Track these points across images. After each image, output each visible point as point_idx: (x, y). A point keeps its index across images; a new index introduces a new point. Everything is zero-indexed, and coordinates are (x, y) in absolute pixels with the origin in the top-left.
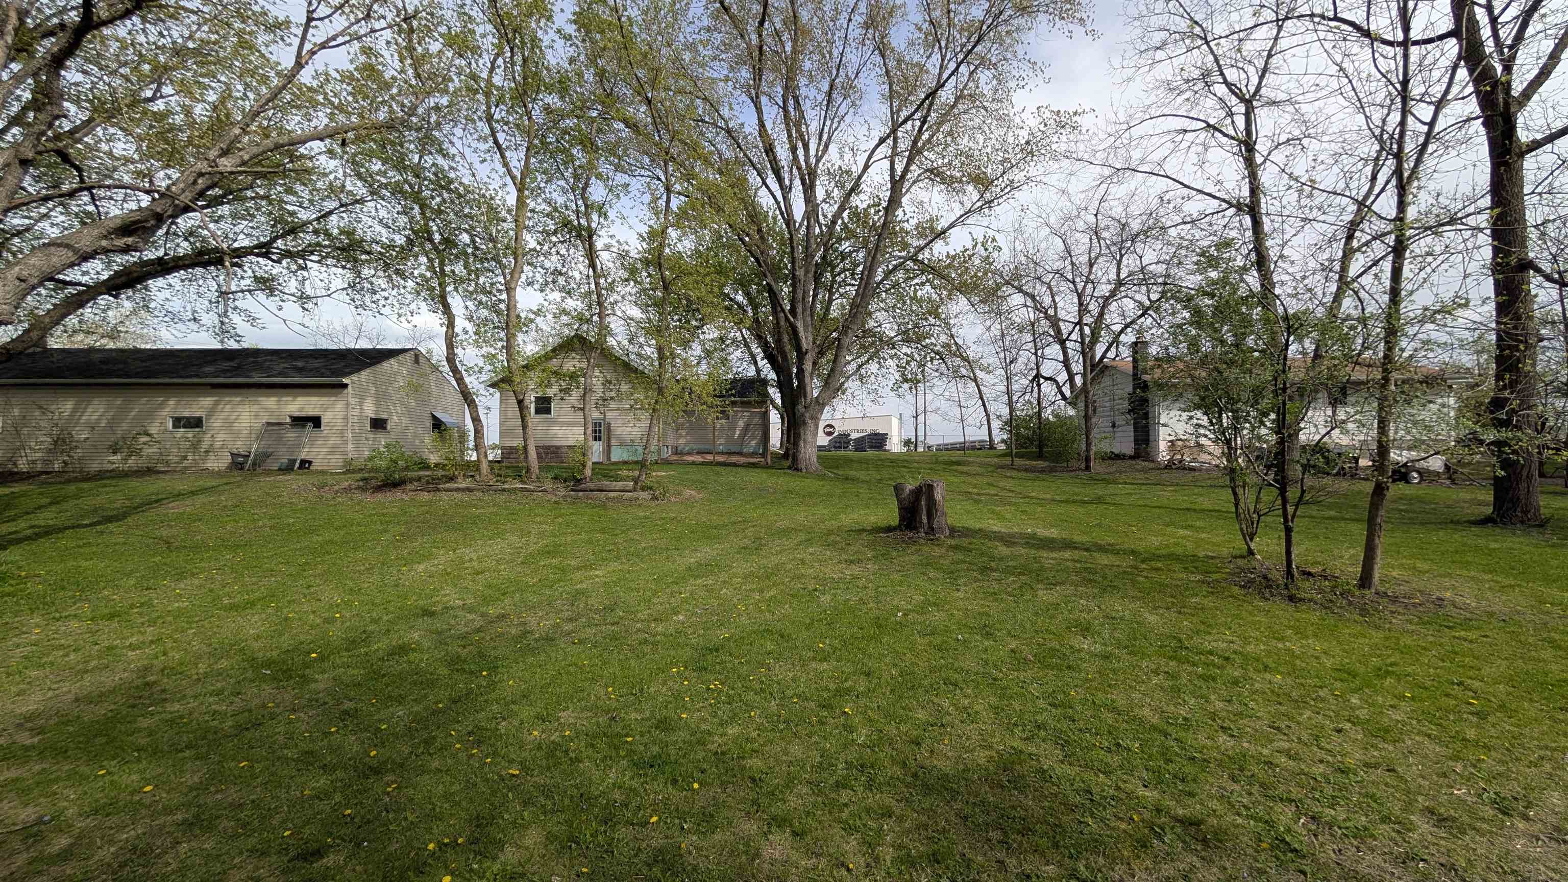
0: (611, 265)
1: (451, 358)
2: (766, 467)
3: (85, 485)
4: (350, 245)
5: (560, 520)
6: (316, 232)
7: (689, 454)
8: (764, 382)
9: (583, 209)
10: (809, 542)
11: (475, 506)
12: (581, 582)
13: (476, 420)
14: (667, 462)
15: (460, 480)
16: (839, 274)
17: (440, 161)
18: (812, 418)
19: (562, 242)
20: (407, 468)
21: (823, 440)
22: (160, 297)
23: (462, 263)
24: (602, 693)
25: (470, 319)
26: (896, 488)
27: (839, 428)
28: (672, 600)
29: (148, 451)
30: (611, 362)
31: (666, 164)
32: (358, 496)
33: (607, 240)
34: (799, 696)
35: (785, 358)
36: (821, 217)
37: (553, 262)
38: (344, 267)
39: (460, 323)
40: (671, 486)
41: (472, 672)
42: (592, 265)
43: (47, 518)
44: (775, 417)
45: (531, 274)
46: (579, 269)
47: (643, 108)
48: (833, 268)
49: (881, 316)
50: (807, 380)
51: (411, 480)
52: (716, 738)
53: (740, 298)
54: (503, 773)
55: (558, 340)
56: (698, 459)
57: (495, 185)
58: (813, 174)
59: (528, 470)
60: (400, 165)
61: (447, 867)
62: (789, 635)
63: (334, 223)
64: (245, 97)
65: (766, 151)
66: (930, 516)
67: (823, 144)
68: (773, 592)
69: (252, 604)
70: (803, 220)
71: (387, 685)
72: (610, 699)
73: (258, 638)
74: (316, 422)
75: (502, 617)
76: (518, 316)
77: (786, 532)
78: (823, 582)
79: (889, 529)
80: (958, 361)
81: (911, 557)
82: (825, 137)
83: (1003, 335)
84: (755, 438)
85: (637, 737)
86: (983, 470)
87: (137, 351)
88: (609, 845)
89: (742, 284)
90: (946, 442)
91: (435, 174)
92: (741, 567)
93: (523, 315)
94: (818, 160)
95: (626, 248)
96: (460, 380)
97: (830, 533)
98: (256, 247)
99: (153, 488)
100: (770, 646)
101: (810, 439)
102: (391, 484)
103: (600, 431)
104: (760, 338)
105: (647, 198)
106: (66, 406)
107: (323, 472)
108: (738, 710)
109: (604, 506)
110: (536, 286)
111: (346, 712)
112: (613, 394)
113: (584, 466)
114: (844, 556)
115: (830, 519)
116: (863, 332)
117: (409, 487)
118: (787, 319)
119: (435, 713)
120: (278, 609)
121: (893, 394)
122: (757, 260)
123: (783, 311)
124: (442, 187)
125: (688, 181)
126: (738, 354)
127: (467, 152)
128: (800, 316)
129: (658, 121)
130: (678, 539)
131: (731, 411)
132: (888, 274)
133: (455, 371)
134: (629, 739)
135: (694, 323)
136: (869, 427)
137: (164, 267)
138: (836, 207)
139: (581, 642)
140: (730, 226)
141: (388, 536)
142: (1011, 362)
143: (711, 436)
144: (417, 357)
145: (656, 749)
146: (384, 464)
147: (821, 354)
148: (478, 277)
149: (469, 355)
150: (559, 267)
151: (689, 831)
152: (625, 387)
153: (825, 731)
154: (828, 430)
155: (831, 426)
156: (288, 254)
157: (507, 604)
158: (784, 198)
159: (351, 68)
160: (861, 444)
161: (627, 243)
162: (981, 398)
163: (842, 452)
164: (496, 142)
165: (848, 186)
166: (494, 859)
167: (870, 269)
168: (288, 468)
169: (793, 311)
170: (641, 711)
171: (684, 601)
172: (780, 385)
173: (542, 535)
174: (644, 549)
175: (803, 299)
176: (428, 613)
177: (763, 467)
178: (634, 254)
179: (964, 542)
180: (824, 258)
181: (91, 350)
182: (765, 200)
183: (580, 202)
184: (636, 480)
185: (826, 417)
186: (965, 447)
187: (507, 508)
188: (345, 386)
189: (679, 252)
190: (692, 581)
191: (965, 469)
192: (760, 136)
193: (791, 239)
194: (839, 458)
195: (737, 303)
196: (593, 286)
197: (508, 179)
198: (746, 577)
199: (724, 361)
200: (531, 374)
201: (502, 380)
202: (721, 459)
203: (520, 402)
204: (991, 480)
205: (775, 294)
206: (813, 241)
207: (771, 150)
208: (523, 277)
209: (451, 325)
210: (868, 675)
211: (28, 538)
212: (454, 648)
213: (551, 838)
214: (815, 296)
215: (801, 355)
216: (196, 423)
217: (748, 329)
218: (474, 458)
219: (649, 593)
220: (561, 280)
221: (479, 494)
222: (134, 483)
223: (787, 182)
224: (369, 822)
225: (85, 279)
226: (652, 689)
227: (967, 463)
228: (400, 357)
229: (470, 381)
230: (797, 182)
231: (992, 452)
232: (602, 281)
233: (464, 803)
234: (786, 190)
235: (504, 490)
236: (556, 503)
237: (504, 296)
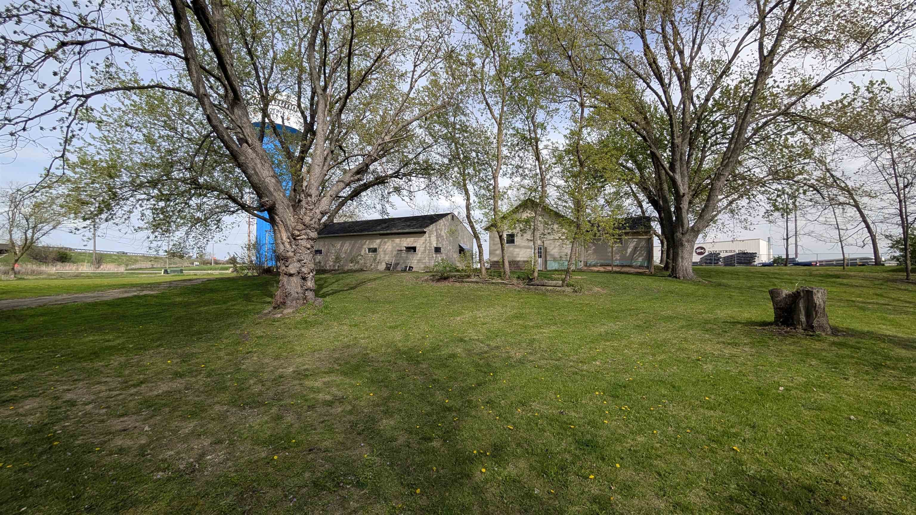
0: (548, 157)
1: (468, 216)
2: (651, 275)
3: (344, 275)
4: (427, 167)
5: (522, 300)
6: (415, 164)
7: (594, 266)
8: (649, 219)
9: (532, 128)
10: (689, 327)
11: (480, 291)
12: (536, 335)
13: (480, 246)
14: (580, 271)
15: (473, 277)
16: (710, 138)
17: (463, 118)
18: (688, 241)
19: (520, 150)
20: (450, 271)
21: (696, 258)
22: (364, 199)
23: (472, 168)
24: (553, 397)
25: (477, 196)
26: (771, 292)
27: (709, 249)
28: (591, 352)
29: (361, 262)
30: (547, 213)
31: (580, 90)
32: (432, 284)
33: (545, 143)
34: (692, 429)
35: (666, 201)
36: (695, 99)
37: (516, 161)
38: (425, 178)
39: (473, 198)
40: (585, 285)
41: (485, 373)
42: (538, 159)
43: (335, 287)
44: (656, 242)
45: (505, 170)
46: (530, 161)
47: (567, 61)
48: (705, 134)
49: (751, 163)
50: (684, 214)
51: (452, 277)
52: (629, 441)
53: (630, 164)
54: (505, 427)
55: (519, 202)
56: (602, 269)
57: (487, 124)
58: (688, 71)
59: (505, 273)
60: (446, 125)
61: (483, 465)
62: (679, 387)
63: (421, 157)
64: (391, 110)
65: (650, 65)
66: (808, 315)
67: (696, 46)
68: (663, 357)
69: (397, 327)
70: (680, 104)
71: (450, 371)
72: (558, 401)
73: (400, 341)
74: (414, 249)
75: (497, 347)
76: (499, 192)
77: (670, 319)
78: (705, 355)
79: (764, 324)
80: (835, 191)
81: (788, 346)
82: (698, 41)
83: (894, 163)
84: (642, 255)
85: (577, 427)
86: (868, 283)
87: (357, 222)
88: (565, 482)
89: (632, 157)
90: (820, 259)
91: (460, 125)
92: (636, 338)
93: (501, 191)
94: (692, 59)
95: (557, 145)
96: (472, 227)
97: (707, 322)
98: (394, 173)
99: (363, 277)
100: (664, 391)
101: (686, 255)
102: (444, 278)
103: (542, 252)
104: (645, 190)
105: (569, 114)
106: (338, 245)
107: (417, 272)
108: (643, 427)
109: (544, 294)
110: (508, 176)
111: (435, 380)
112: (550, 231)
113: (534, 271)
114: (721, 340)
115: (706, 313)
116: (733, 176)
117: (451, 280)
118: (667, 173)
119: (470, 388)
120: (406, 330)
121: (764, 221)
122: (644, 137)
123: (664, 169)
124: (463, 131)
125: (595, 97)
126: (629, 201)
127: (475, 111)
128: (678, 171)
129: (574, 66)
130: (592, 316)
131: (625, 237)
132: (756, 131)
133: (470, 222)
134: (572, 427)
135: (599, 185)
136: (737, 248)
137: (365, 187)
138: (709, 89)
139: (539, 367)
140: (624, 119)
141: (444, 302)
142: (906, 187)
143: (610, 254)
144: (453, 216)
145: (589, 437)
146: (441, 269)
147: (696, 194)
148: (480, 174)
149: (477, 214)
150: (519, 163)
151: (615, 492)
152: (556, 226)
153: (716, 458)
154: (699, 251)
155: (702, 248)
156: (404, 175)
157: (498, 342)
158: (665, 92)
159: (427, 83)
160: (729, 261)
161: (557, 143)
162: (865, 221)
163: (712, 267)
164: (487, 104)
165: (719, 72)
166: (505, 468)
167: (740, 128)
168: (404, 270)
169: (672, 167)
170: (577, 413)
171: (599, 353)
172: (661, 221)
173: (513, 307)
174: (571, 320)
175: (681, 159)
176: (461, 340)
177: (646, 275)
178: (561, 148)
179: (852, 341)
180: (698, 127)
181: (345, 223)
182: (649, 97)
183: (531, 125)
184: (563, 280)
185: (699, 241)
186: (842, 263)
187: (494, 293)
188: (425, 232)
189: (588, 143)
190: (603, 343)
191: (845, 281)
192: (645, 55)
193: (671, 119)
194: (711, 271)
195: (628, 169)
196: (538, 171)
197: (493, 120)
198: (641, 344)
199: (619, 207)
200: (505, 221)
201: (492, 225)
202: (615, 269)
203: (501, 237)
204: (879, 292)
205: (658, 158)
206: (687, 116)
207: (654, 62)
208: (501, 171)
209: (468, 199)
210: (754, 427)
211: (331, 294)
212: (476, 358)
213: (532, 468)
214: (690, 155)
215: (679, 198)
216: (374, 250)
217: (636, 184)
218: (479, 266)
219: (576, 346)
220: (521, 171)
221: (481, 285)
222: (357, 274)
223: (667, 81)
224: (448, 432)
225: (344, 195)
226: (583, 402)
227: (849, 277)
228: (446, 217)
229: (477, 227)
230: (675, 79)
231: (878, 268)
232: (543, 166)
233: (488, 436)
234: (665, 87)
235: (493, 283)
236: (519, 291)
237: (492, 182)
